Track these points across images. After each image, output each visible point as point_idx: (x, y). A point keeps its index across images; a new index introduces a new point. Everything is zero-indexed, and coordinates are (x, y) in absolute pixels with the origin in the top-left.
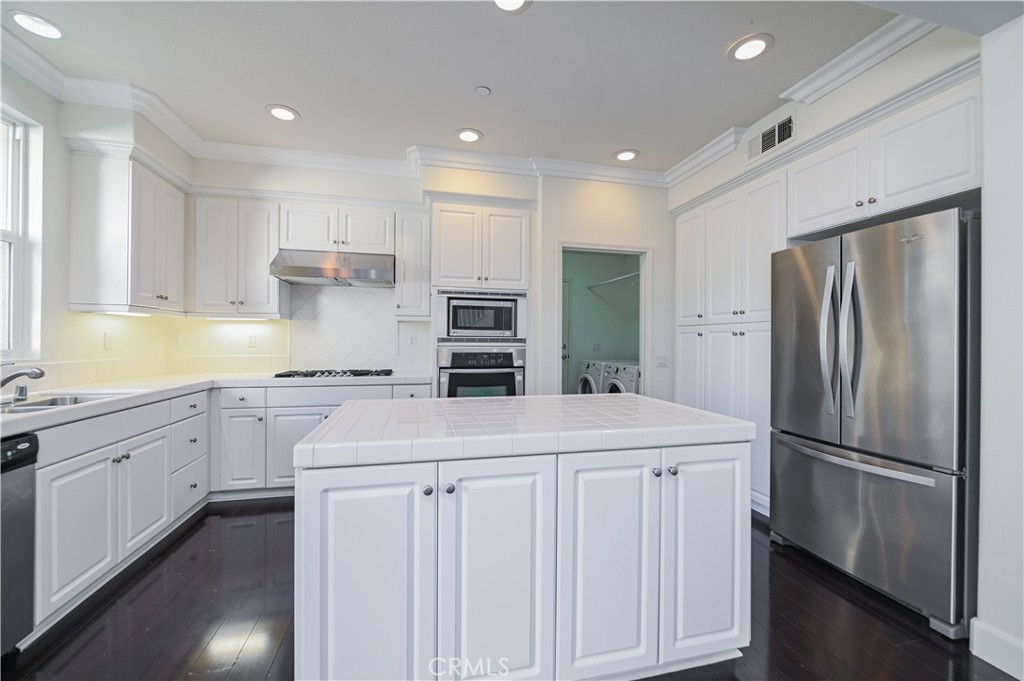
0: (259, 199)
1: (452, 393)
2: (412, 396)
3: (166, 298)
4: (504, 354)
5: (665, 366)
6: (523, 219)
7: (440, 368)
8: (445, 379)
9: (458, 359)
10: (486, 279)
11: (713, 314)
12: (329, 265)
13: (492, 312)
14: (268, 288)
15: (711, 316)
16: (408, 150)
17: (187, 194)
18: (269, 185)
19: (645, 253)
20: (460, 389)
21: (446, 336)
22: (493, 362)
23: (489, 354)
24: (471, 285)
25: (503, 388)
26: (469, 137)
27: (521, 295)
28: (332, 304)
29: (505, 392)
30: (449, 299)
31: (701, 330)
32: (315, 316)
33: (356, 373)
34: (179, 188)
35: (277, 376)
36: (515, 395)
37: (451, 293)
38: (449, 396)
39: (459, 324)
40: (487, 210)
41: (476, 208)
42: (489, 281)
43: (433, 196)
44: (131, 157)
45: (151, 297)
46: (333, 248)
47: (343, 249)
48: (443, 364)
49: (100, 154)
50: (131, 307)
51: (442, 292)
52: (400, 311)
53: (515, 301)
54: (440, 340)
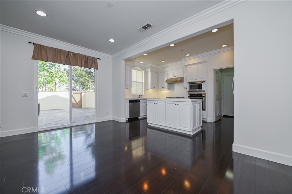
0: (165, 72)
3: (155, 87)
4: (201, 94)
6: (205, 65)
9: (191, 95)
13: (198, 85)
14: (166, 85)
17: (158, 73)
18: (166, 70)
22: (198, 96)
26: (188, 55)
27: (204, 81)
28: (177, 86)
30: (190, 84)
32: (174, 89)
39: (192, 88)
40: (197, 65)
41: (195, 66)
42: (197, 79)
43: (186, 66)
44: (151, 71)
45: (153, 87)
46: (174, 77)
47: (176, 77)
48: (189, 96)
49: (148, 72)
50: (151, 89)
51: (188, 83)
52: (184, 87)
53: (203, 83)
54: (188, 92)
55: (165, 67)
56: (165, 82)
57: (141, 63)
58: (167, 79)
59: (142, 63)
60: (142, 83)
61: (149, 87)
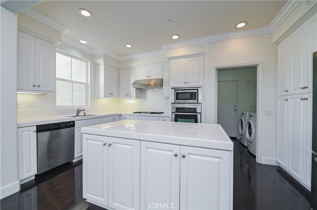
0: (132, 68)
1: (176, 121)
2: (164, 120)
3: (112, 94)
4: (194, 108)
5: (270, 115)
6: (201, 60)
7: (172, 112)
8: (173, 116)
9: (178, 110)
10: (187, 83)
11: (293, 90)
12: (152, 83)
13: (189, 94)
14: (133, 91)
15: (292, 91)
16: (162, 46)
17: (119, 70)
18: (134, 64)
19: (258, 65)
20: (179, 119)
21: (174, 102)
22: (189, 111)
23: (188, 108)
24: (182, 85)
25: (194, 120)
26: (175, 37)
27: (200, 87)
28: (150, 94)
29: (194, 121)
30: (175, 90)
31: (288, 98)
32: (145, 97)
33: (151, 113)
34: (117, 69)
35: (134, 113)
36: (197, 123)
37: (175, 88)
38: (175, 121)
39: (178, 98)
40: (188, 59)
41: (184, 60)
42: (188, 83)
43: (170, 59)
44: (104, 64)
45: (109, 94)
46: (147, 78)
47: (150, 78)
48: (173, 111)
49: (99, 65)
50: (104, 96)
51: (172, 88)
52: (164, 95)
53: (197, 90)
54: (172, 103)
55: (132, 60)
56: (132, 86)
57: (81, 41)
58: (135, 81)
59: (85, 42)
60: (86, 85)
61: (102, 93)
